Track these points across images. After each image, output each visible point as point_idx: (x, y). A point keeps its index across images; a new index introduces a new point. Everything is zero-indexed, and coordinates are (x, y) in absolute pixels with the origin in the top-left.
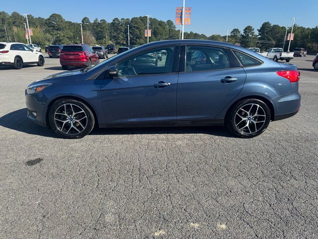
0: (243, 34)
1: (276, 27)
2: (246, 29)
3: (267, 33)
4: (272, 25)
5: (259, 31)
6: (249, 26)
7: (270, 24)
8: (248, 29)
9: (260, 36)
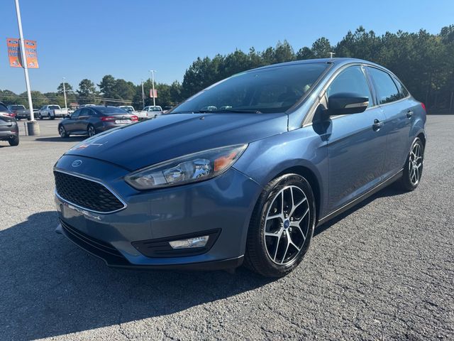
0: (79, 90)
1: (120, 82)
2: (82, 83)
3: (111, 89)
4: (115, 79)
5: (101, 86)
6: (86, 80)
7: (113, 78)
8: (85, 84)
9: (102, 94)
